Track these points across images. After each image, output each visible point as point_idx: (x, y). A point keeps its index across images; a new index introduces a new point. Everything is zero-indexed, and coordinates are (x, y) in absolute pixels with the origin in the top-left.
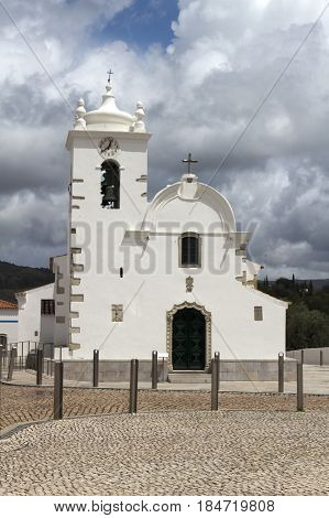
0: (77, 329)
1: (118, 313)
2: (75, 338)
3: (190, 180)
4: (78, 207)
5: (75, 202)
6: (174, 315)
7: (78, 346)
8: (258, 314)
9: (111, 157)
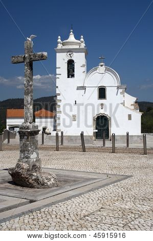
0: (59, 124)
1: (74, 118)
3: (102, 66)
4: (59, 78)
5: (57, 76)
6: (96, 119)
7: (60, 131)
8: (130, 117)
9: (71, 58)
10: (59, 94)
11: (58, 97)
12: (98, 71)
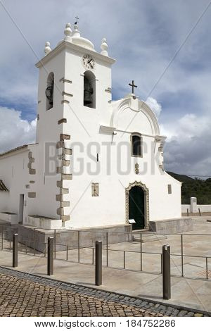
0: (68, 203)
1: (95, 190)
2: (66, 211)
3: (134, 98)
4: (68, 102)
5: (66, 97)
6: (130, 191)
7: (68, 218)
8: (169, 189)
9: (90, 69)
10: (67, 137)
11: (67, 143)
12: (130, 105)
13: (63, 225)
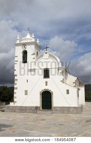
0: (16, 97)
3: (46, 53)
6: (42, 93)
7: (16, 102)
8: (68, 92)
9: (25, 49)
10: (16, 75)
11: (16, 78)
12: (44, 57)
13: (14, 104)
